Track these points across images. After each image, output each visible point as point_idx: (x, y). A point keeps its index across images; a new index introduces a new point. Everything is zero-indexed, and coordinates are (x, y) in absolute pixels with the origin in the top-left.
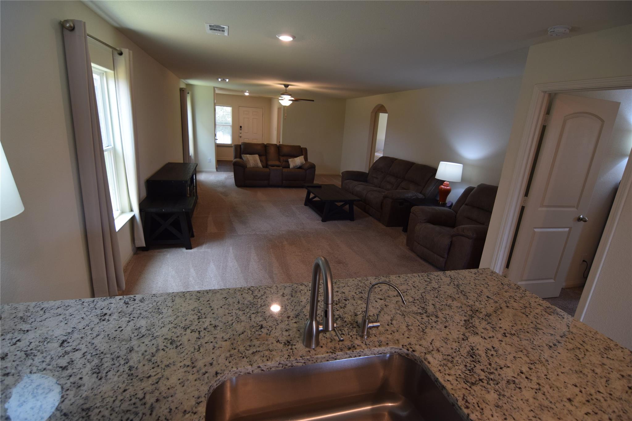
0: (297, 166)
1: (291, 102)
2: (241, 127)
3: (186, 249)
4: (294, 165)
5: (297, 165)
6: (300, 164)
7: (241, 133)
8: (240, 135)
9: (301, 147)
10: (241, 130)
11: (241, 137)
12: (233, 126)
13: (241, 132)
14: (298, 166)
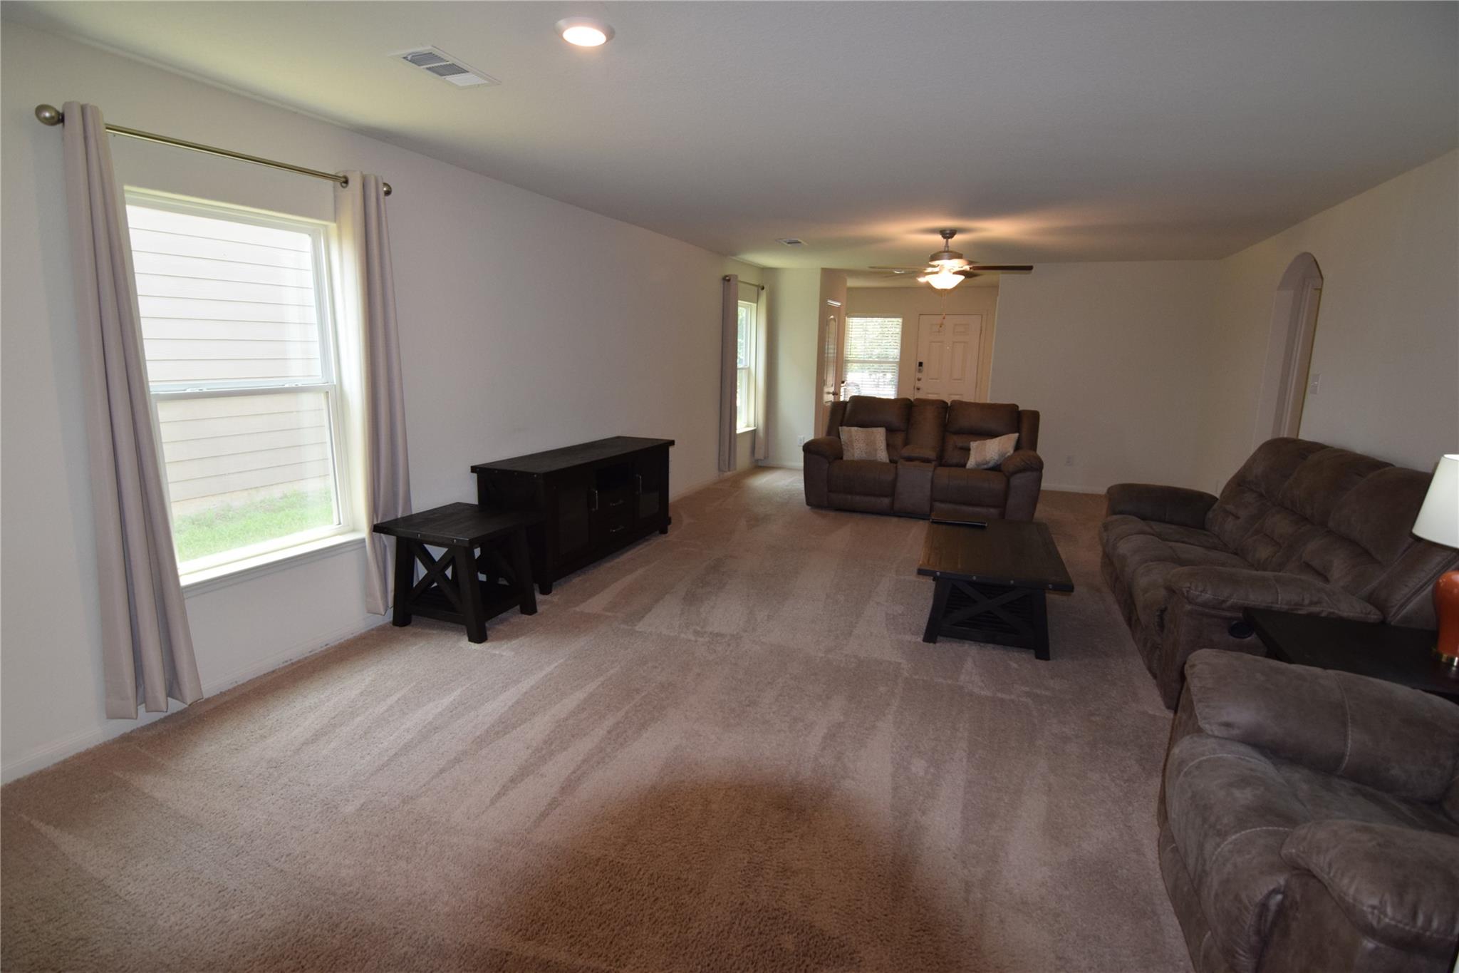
0: (987, 463)
1: (961, 278)
2: (921, 364)
3: (471, 640)
4: (980, 459)
5: (988, 458)
6: (996, 457)
7: (919, 380)
8: (919, 384)
9: (1020, 409)
10: (920, 371)
11: (918, 389)
12: (903, 364)
13: (919, 375)
14: (991, 464)
